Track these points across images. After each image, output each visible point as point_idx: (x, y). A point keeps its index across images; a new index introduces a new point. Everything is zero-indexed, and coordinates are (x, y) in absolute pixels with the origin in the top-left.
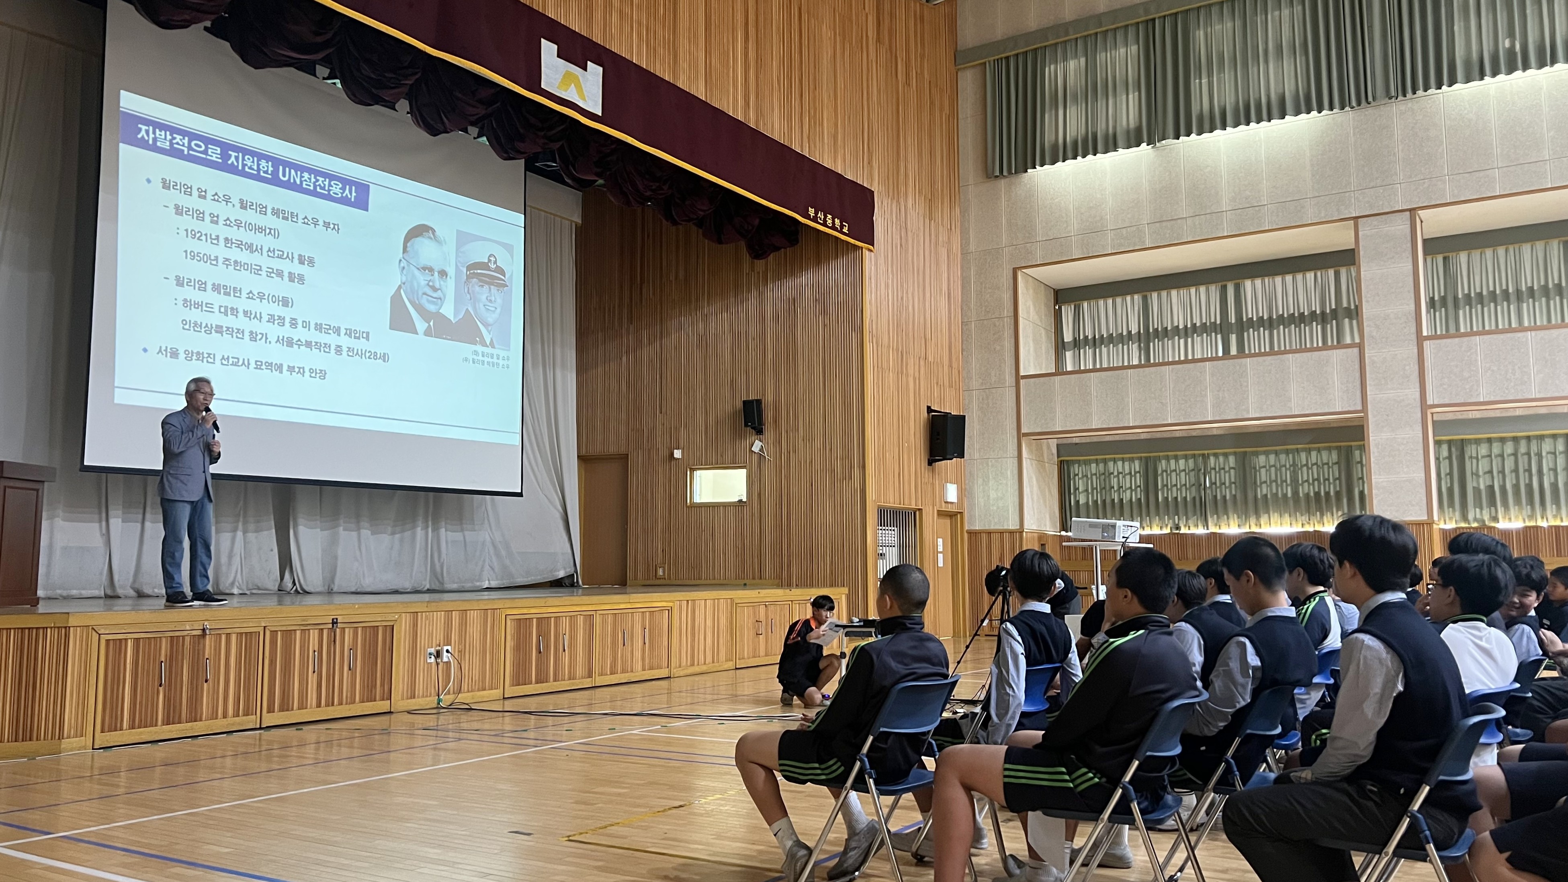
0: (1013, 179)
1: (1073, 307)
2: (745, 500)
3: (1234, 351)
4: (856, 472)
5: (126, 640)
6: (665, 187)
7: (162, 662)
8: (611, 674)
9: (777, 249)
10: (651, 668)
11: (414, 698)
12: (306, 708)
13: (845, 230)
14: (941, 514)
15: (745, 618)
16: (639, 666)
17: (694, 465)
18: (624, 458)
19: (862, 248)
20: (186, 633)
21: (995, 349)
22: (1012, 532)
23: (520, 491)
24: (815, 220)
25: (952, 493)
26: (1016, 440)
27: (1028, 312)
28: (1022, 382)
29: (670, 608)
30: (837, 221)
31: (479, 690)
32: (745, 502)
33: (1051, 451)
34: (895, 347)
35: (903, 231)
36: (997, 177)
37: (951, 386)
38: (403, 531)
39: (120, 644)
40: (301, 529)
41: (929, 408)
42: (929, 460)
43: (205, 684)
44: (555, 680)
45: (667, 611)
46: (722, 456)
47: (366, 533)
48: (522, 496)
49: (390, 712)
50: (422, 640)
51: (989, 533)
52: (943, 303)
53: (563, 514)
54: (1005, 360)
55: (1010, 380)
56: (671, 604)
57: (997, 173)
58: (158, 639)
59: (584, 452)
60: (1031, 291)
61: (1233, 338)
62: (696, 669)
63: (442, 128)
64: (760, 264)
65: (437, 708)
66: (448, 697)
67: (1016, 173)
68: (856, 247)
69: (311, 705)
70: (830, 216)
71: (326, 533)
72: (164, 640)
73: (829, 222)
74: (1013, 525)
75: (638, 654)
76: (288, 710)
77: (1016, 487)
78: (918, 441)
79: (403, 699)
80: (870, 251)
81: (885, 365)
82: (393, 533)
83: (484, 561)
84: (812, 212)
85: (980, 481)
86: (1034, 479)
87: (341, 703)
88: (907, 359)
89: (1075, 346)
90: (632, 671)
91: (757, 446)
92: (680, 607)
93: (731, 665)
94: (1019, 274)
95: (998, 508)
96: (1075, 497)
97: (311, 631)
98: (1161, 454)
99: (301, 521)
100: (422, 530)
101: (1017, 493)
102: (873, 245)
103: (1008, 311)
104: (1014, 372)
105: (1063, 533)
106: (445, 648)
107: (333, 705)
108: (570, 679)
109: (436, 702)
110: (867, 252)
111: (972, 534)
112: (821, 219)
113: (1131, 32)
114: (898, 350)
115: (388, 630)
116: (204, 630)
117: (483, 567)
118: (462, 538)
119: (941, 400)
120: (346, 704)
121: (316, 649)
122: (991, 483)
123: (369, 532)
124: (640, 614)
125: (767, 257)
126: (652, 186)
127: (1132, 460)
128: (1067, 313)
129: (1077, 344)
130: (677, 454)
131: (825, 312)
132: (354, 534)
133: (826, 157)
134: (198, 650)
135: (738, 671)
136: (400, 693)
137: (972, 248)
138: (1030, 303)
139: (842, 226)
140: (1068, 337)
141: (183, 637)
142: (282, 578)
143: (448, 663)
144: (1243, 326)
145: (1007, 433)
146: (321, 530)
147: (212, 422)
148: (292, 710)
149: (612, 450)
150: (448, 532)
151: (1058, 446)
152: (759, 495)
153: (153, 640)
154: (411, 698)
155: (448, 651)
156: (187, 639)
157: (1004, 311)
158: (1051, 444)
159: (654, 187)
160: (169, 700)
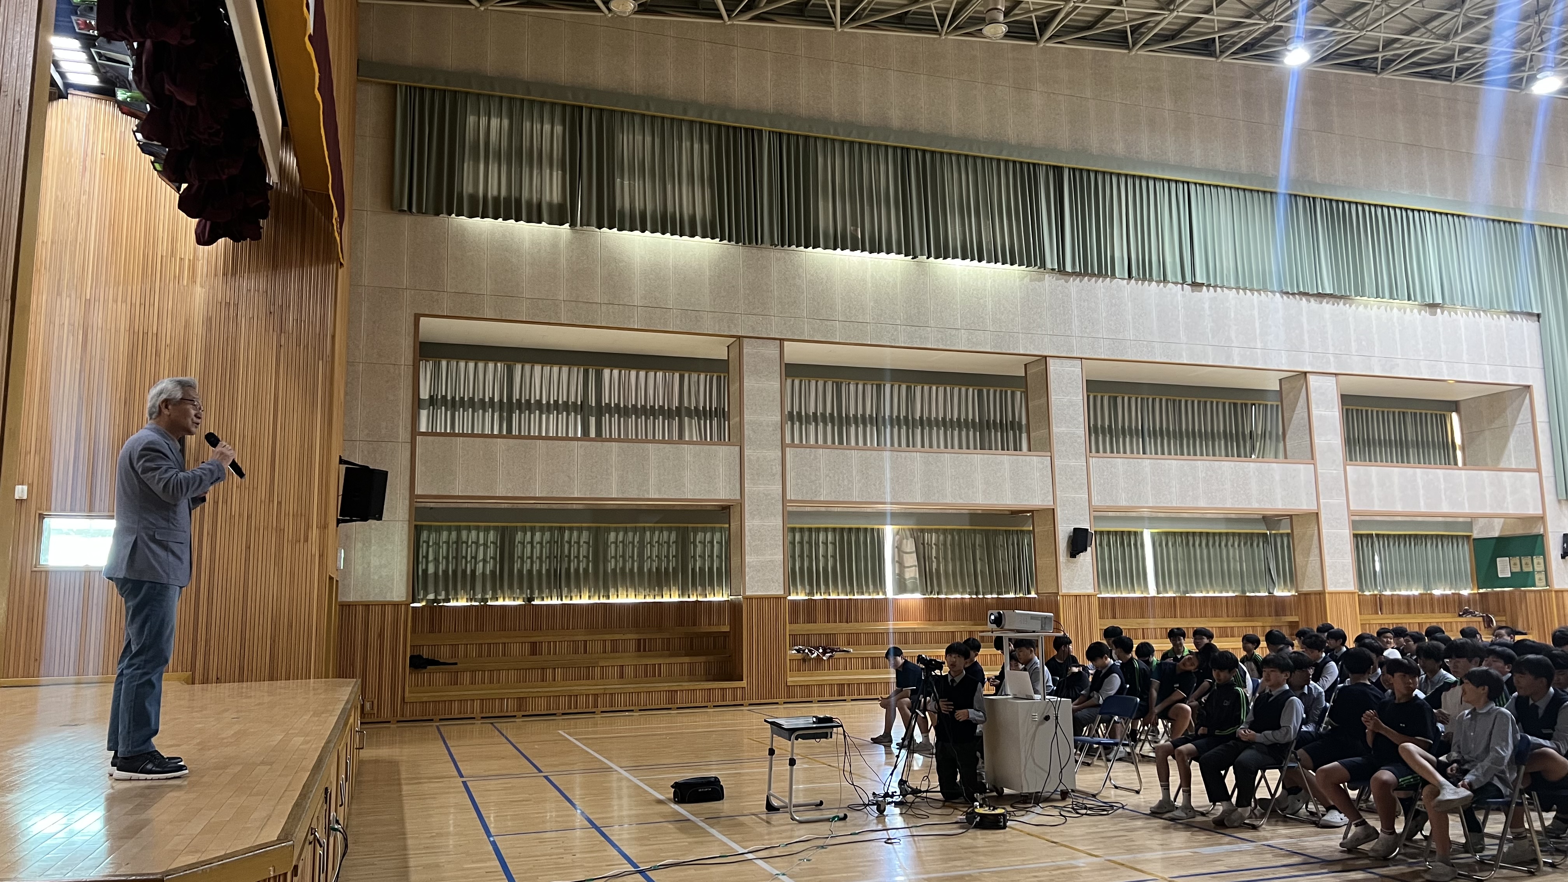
0: (421, 218)
1: (432, 364)
3: (593, 434)
17: (48, 511)
21: (387, 398)
22: (395, 605)
26: (407, 502)
28: (419, 438)
42: (340, 520)
51: (367, 606)
54: (399, 412)
55: (404, 435)
57: (405, 208)
61: (593, 420)
74: (398, 596)
77: (405, 553)
85: (359, 545)
89: (431, 405)
95: (380, 577)
98: (518, 524)
101: (405, 560)
103: (406, 359)
104: (409, 426)
111: (346, 606)
113: (558, 111)
122: (373, 548)
127: (487, 530)
128: (426, 370)
129: (433, 403)
130: (21, 492)
140: (424, 395)
144: (601, 410)
145: (397, 493)
157: (401, 359)
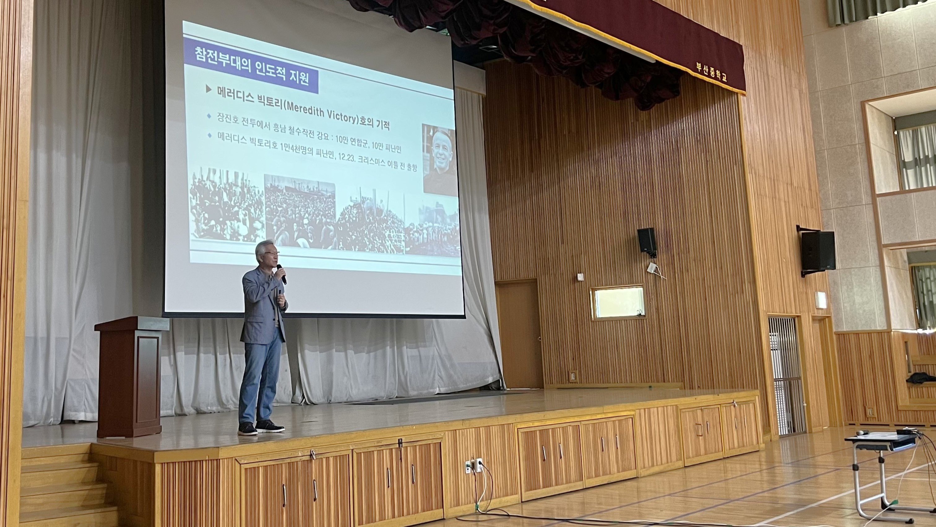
0: (854, 25)
1: (911, 131)
2: (643, 314)
4: (747, 287)
5: (258, 467)
6: (580, 57)
7: (283, 485)
8: (596, 477)
9: (661, 100)
10: (624, 470)
11: (459, 505)
12: (385, 519)
13: (724, 79)
14: (814, 319)
15: (688, 421)
16: (615, 470)
17: (595, 286)
18: (533, 283)
19: (737, 93)
20: (298, 459)
21: (849, 173)
22: (880, 333)
23: (463, 314)
24: (702, 73)
25: (822, 301)
26: (877, 251)
27: (876, 139)
28: (878, 200)
29: (632, 417)
30: (718, 72)
31: (504, 496)
32: (644, 316)
33: (903, 258)
34: (768, 177)
35: (766, 78)
36: (839, 25)
37: (812, 207)
38: (375, 350)
39: (255, 470)
40: (307, 352)
41: (798, 227)
42: (802, 272)
43: (314, 503)
44: (556, 485)
45: (631, 419)
46: (620, 277)
47: (351, 352)
48: (465, 318)
49: (444, 519)
50: (460, 456)
51: (857, 334)
52: (800, 135)
53: (487, 330)
54: (859, 182)
55: (866, 199)
56: (633, 413)
57: (839, 22)
58: (280, 465)
59: (499, 279)
60: (876, 120)
62: (656, 469)
63: (417, 24)
64: (643, 115)
65: (475, 514)
66: (482, 503)
67: (856, 20)
68: (731, 93)
69: (388, 516)
70: (712, 69)
71: (324, 354)
72: (284, 465)
73: (712, 73)
74: (879, 325)
75: (613, 457)
76: (372, 522)
77: (881, 292)
78: (792, 257)
79: (451, 507)
80: (744, 95)
81: (762, 192)
82: (368, 352)
83: (435, 372)
84: (699, 66)
85: (845, 287)
86: (894, 285)
87: (408, 514)
88: (778, 185)
89: (916, 164)
90: (610, 474)
91: (652, 268)
92: (640, 414)
93: (680, 464)
94: (867, 107)
95: (864, 311)
96: (928, 298)
97: (384, 451)
99: (306, 346)
100: (390, 348)
101: (882, 297)
102: (745, 90)
103: (858, 139)
104: (869, 191)
105: (920, 331)
106: (479, 460)
107: (403, 515)
108: (567, 483)
109: (475, 508)
110: (742, 97)
111: (840, 335)
112: (706, 72)
114: (771, 178)
115: (438, 446)
116: (311, 455)
117: (434, 376)
118: (417, 354)
119: (807, 220)
120: (413, 514)
121: (389, 467)
122: (855, 290)
123: (353, 352)
124: (612, 422)
125: (650, 109)
126: (570, 57)
128: (906, 137)
129: (917, 162)
130: (580, 277)
131: (707, 151)
132: (342, 354)
133: (705, 18)
134: (308, 473)
135: (687, 469)
136: (449, 501)
137: (820, 86)
138: (877, 131)
139: (722, 76)
140: (908, 157)
141: (297, 462)
142: (294, 393)
143: (481, 473)
145: (867, 245)
146: (320, 352)
147: (282, 276)
148: (375, 521)
149: (523, 275)
150: (408, 349)
151: (908, 254)
152: (657, 309)
153: (276, 466)
154: (457, 506)
155: (480, 463)
156: (300, 464)
157: (855, 139)
158: (902, 252)
159: (572, 57)
160: (290, 519)
